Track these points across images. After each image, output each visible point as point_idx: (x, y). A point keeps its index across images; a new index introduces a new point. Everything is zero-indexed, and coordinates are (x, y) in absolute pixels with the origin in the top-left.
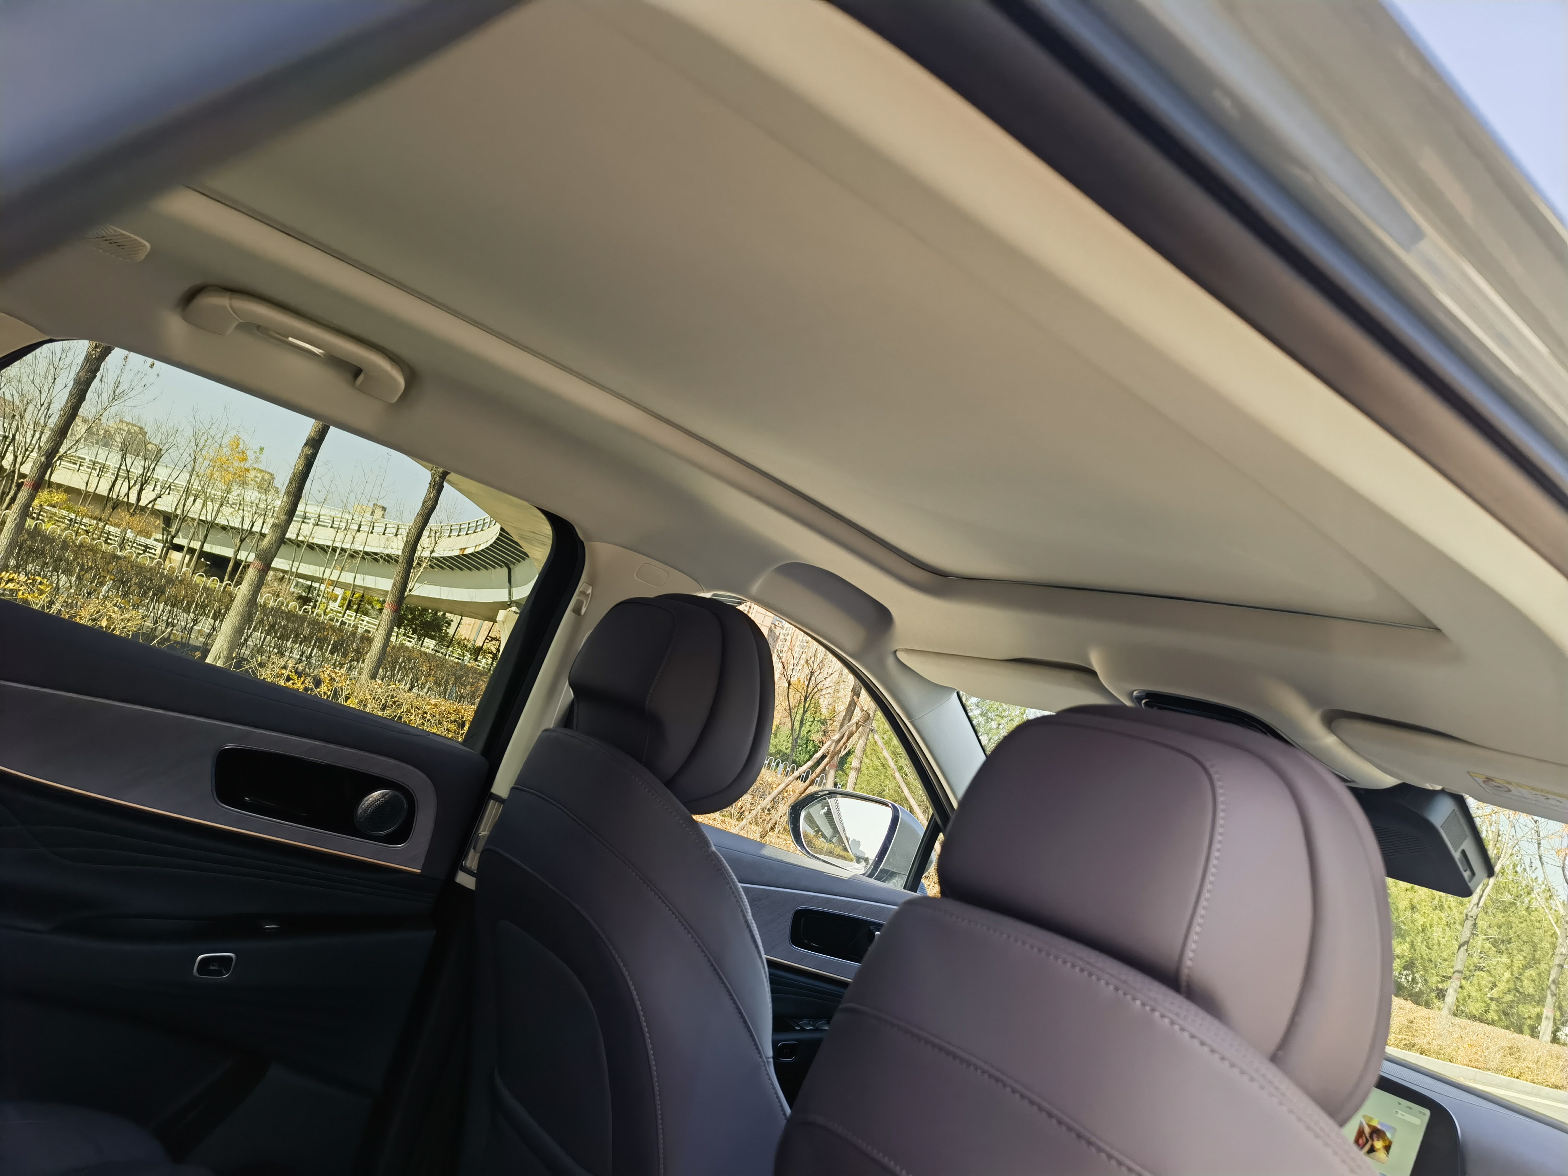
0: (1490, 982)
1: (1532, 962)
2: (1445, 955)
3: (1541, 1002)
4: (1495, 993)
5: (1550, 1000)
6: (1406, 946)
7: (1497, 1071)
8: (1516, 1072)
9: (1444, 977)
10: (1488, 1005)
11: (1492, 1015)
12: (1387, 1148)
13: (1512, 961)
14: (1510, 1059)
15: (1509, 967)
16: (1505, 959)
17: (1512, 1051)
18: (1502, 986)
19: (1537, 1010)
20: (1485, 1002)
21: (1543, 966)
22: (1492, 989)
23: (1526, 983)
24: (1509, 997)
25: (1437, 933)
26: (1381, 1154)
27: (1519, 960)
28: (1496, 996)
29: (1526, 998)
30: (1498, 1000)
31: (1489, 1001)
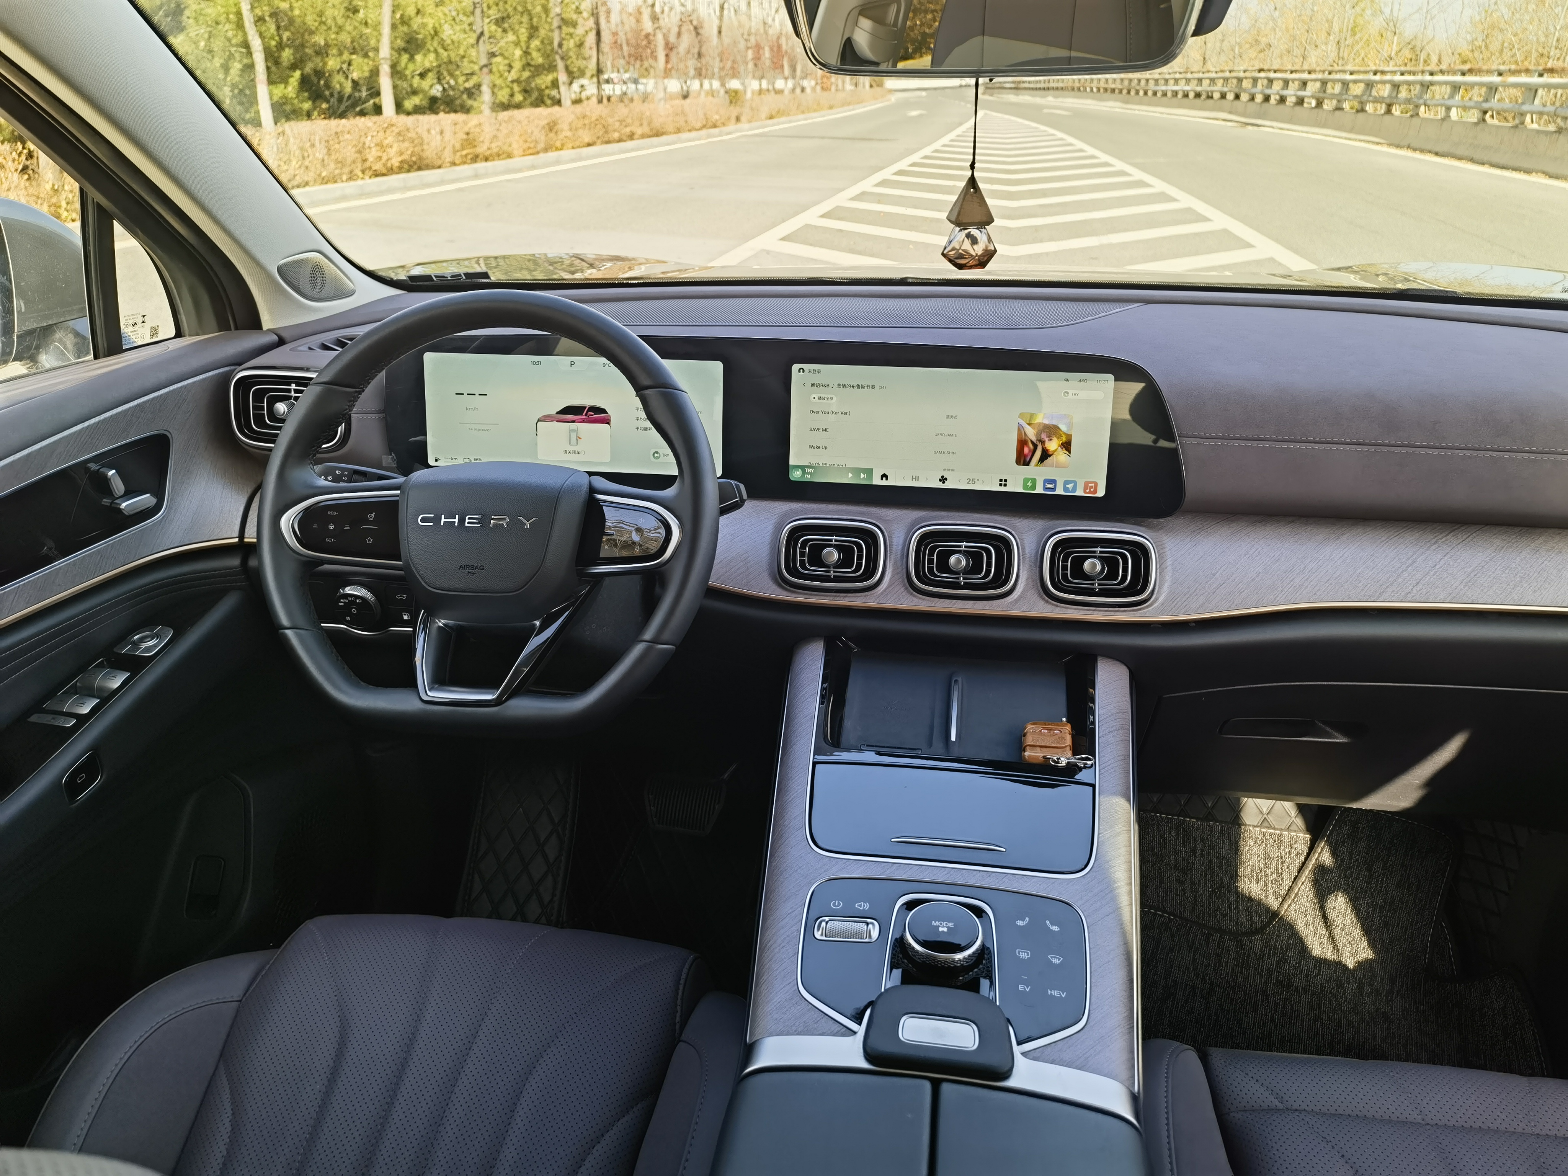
0: (505, 65)
1: (533, 30)
2: (461, 52)
3: (552, 68)
4: (513, 75)
5: (560, 65)
6: (432, 56)
7: (546, 150)
8: (558, 144)
9: (467, 74)
10: (512, 89)
11: (519, 98)
12: (1067, 446)
13: (518, 37)
14: (552, 135)
15: (517, 44)
16: (511, 37)
17: (552, 127)
18: (517, 65)
19: (550, 78)
20: (508, 86)
21: (542, 32)
22: (509, 72)
23: (535, 54)
24: (526, 74)
25: (447, 32)
26: (1061, 456)
27: (523, 32)
28: (515, 78)
29: (538, 70)
30: (517, 81)
31: (511, 85)
